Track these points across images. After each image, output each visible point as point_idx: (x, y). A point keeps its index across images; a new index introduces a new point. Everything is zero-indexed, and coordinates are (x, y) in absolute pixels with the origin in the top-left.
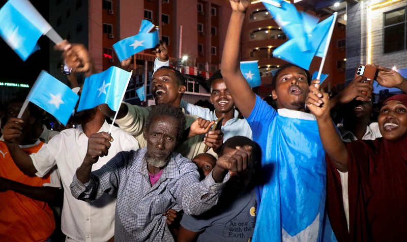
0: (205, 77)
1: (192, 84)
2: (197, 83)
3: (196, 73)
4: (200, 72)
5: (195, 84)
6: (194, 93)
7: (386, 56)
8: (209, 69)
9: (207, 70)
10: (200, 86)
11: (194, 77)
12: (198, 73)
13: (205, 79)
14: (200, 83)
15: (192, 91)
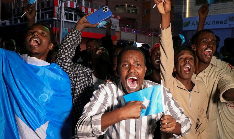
0: (82, 10)
1: (72, 14)
2: (76, 14)
3: (75, 7)
4: (78, 6)
5: (74, 15)
6: (73, 21)
7: (197, 6)
8: (85, 4)
9: (84, 5)
10: (78, 16)
11: (74, 9)
12: (77, 6)
13: (82, 11)
14: (78, 14)
15: (72, 20)
